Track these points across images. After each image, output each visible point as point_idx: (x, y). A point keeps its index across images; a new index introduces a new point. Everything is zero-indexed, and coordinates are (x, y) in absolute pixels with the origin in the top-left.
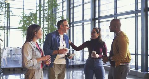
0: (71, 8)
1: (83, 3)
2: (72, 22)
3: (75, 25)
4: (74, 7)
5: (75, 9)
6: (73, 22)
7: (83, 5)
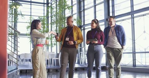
0: (82, 11)
1: (94, 4)
2: (82, 25)
3: (86, 28)
4: (84, 10)
5: (86, 11)
6: (84, 25)
7: (95, 6)
